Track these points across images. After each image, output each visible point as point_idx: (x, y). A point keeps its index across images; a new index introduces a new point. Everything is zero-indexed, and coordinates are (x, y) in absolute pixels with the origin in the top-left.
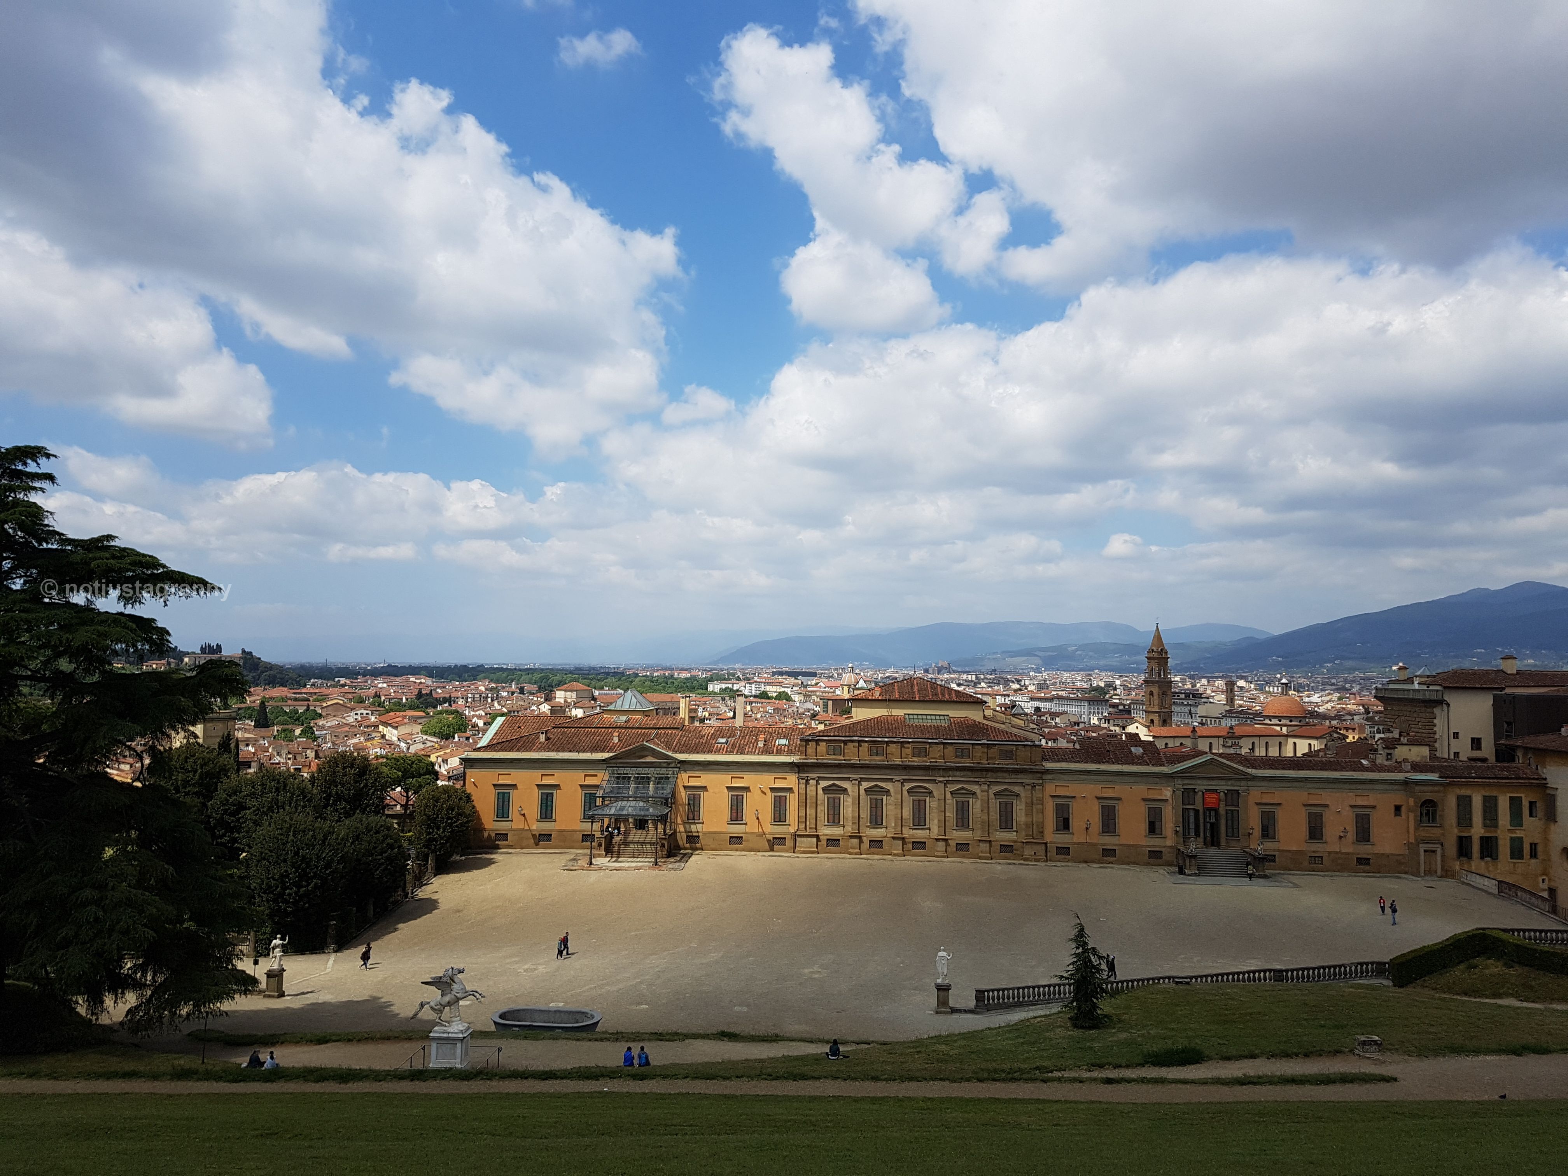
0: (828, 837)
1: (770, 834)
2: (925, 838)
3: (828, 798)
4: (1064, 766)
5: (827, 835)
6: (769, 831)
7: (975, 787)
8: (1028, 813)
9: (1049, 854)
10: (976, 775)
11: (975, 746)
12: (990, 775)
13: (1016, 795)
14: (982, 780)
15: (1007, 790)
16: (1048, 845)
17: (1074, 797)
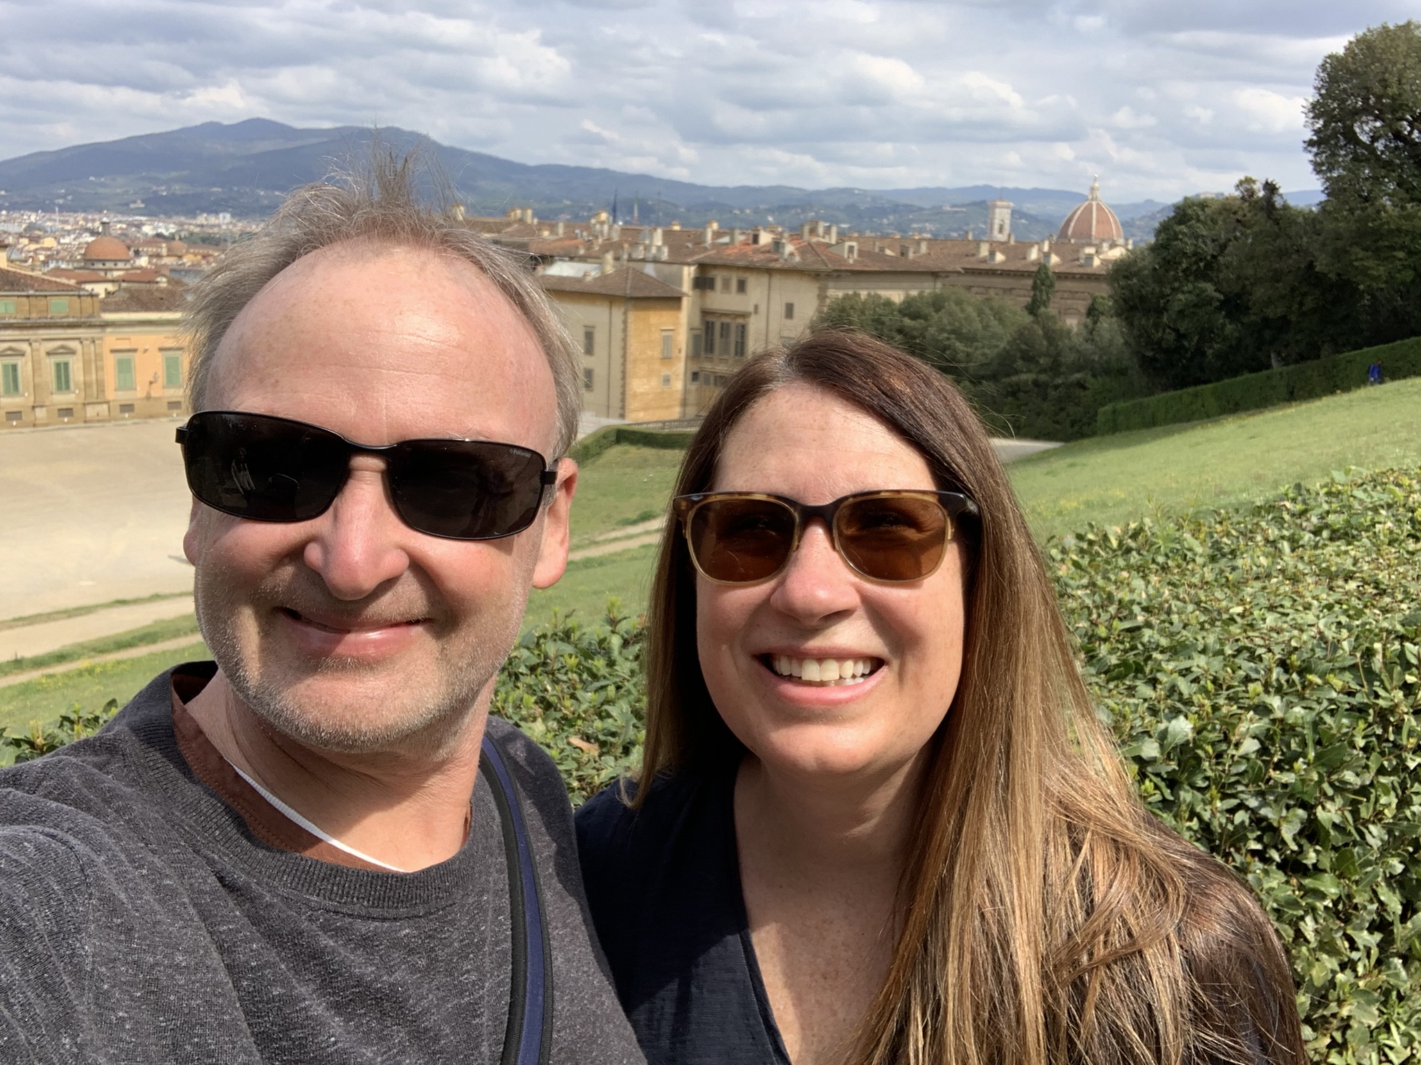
4: (124, 317)
7: (24, 347)
8: (86, 371)
9: (112, 413)
10: (25, 332)
11: (20, 299)
12: (41, 332)
13: (73, 352)
14: (33, 337)
15: (62, 347)
16: (111, 404)
17: (135, 350)
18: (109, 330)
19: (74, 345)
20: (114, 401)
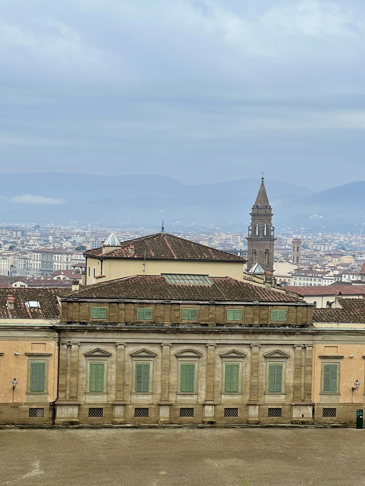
0: (91, 407)
1: (26, 404)
2: (194, 404)
3: (91, 365)
4: (334, 326)
5: (89, 404)
6: (25, 401)
7: (246, 350)
8: (297, 375)
9: (316, 416)
10: (248, 337)
11: (247, 308)
12: (261, 337)
13: (286, 357)
14: (254, 342)
15: (277, 352)
16: (315, 407)
17: (342, 357)
18: (319, 337)
19: (287, 350)
20: (318, 404)
